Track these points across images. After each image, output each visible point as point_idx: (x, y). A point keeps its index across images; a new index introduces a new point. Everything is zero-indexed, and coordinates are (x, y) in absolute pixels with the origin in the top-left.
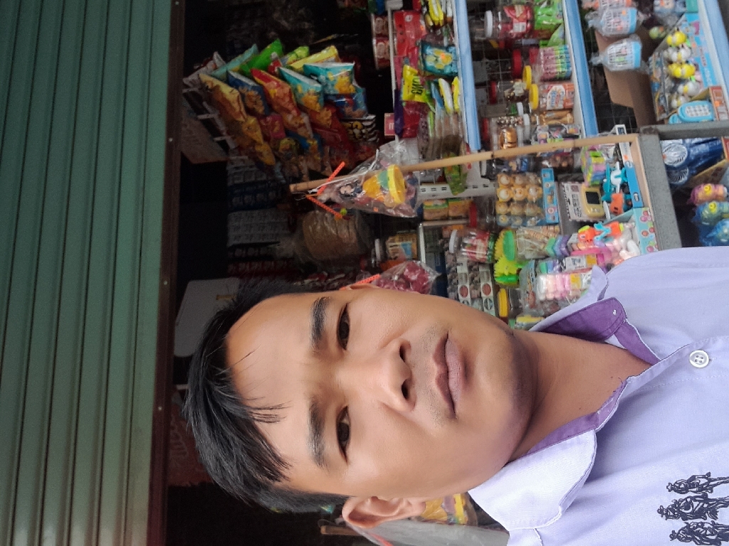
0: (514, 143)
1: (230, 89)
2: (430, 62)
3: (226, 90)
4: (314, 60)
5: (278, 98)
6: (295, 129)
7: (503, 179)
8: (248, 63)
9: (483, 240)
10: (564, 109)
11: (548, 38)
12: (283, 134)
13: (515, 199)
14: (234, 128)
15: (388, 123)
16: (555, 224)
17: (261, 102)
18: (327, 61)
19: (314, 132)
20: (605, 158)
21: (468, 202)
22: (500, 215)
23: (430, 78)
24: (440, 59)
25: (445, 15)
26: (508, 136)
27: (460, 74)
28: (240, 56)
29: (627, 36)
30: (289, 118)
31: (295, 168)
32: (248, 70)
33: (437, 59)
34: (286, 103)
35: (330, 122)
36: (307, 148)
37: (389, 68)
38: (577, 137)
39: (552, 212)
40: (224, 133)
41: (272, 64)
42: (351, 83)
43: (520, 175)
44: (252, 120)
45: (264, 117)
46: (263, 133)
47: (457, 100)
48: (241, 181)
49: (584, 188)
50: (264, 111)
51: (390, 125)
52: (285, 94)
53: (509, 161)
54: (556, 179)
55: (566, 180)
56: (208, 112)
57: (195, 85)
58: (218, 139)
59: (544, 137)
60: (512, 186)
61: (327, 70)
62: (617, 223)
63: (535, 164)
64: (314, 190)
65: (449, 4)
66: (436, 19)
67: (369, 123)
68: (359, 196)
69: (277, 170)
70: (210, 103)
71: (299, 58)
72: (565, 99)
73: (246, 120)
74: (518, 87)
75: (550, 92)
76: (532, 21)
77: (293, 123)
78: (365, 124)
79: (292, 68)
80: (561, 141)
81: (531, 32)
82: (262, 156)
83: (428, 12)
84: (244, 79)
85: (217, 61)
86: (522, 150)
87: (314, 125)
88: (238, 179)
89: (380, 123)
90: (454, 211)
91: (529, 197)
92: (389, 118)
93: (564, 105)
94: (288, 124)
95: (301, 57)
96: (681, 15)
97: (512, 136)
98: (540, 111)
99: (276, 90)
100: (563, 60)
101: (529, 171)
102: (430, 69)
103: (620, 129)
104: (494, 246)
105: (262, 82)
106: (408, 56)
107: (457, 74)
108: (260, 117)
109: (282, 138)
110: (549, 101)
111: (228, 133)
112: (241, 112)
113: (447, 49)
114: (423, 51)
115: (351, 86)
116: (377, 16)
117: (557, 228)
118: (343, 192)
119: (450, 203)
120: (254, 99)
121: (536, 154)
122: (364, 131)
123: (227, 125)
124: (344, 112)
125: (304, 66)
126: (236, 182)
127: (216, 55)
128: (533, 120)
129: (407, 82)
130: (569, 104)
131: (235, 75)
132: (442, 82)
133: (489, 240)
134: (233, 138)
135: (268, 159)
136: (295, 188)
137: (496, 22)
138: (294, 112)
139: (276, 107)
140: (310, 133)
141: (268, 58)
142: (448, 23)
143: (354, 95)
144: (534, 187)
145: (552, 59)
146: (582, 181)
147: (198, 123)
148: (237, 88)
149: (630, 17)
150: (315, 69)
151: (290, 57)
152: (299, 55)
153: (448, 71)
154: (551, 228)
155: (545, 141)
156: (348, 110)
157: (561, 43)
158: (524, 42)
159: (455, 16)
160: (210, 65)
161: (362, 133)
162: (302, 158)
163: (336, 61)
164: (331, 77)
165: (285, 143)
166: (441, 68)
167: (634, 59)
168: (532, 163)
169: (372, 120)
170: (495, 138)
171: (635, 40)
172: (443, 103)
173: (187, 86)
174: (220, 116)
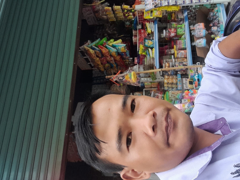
0: (169, 67)
1: (92, 50)
2: (146, 44)
3: (91, 51)
4: (115, 43)
5: (105, 53)
6: (110, 61)
7: (166, 77)
8: (98, 43)
9: (161, 94)
10: (184, 58)
11: (181, 38)
12: (107, 63)
13: (169, 82)
14: (93, 61)
15: (135, 60)
16: (180, 90)
17: (100, 54)
18: (119, 43)
19: (115, 62)
20: (194, 72)
21: (157, 83)
22: (165, 87)
23: (147, 48)
24: (149, 43)
25: (151, 31)
26: (167, 64)
27: (155, 47)
28: (95, 42)
29: (202, 38)
30: (108, 58)
31: (110, 72)
32: (97, 45)
33: (148, 43)
34: (107, 54)
35: (119, 60)
36: (113, 67)
37: (137, 45)
38: (187, 65)
39: (180, 87)
40: (91, 62)
41: (104, 44)
42: (125, 49)
43: (171, 76)
44: (98, 59)
45: (101, 58)
46: (101, 62)
47: (153, 54)
48: (96, 76)
49: (188, 80)
50: (101, 56)
51: (136, 61)
52: (107, 52)
53: (168, 72)
54: (181, 77)
55: (184, 77)
56: (86, 56)
57: (83, 49)
58: (89, 63)
59: (177, 65)
60: (169, 79)
61: (119, 46)
62: (195, 90)
63: (176, 73)
64: (112, 78)
65: (153, 28)
66: (149, 32)
67: (131, 60)
68: (124, 80)
69: (105, 73)
70: (87, 53)
71: (111, 42)
72: (184, 55)
73: (96, 59)
74: (173, 51)
75: (180, 53)
76: (176, 33)
77: (109, 60)
78: (129, 60)
79: (109, 45)
80: (182, 66)
81: (176, 36)
82: (101, 69)
83: (147, 30)
84: (96, 48)
85: (89, 42)
86: (171, 68)
87: (115, 60)
88: (96, 75)
89: (133, 60)
90: (153, 85)
91: (173, 82)
92: (136, 59)
93: (184, 56)
94: (108, 60)
95: (112, 42)
96: (219, 32)
97: (168, 65)
98: (177, 58)
99: (104, 51)
100: (184, 44)
101: (174, 75)
102: (146, 46)
103: (198, 64)
104: (164, 96)
105: (101, 49)
106: (142, 42)
107: (154, 47)
108: (100, 58)
109: (106, 64)
110: (180, 55)
111: (92, 62)
112: (95, 57)
113: (151, 40)
114: (145, 41)
115: (125, 50)
116: (134, 30)
117: (181, 91)
118: (120, 79)
119: (152, 83)
120: (98, 53)
121: (175, 70)
122: (129, 62)
123: (91, 60)
124: (123, 57)
125: (112, 45)
126: (95, 76)
127: (89, 41)
128: (176, 60)
129: (140, 49)
130: (185, 56)
131: (94, 47)
132: (150, 49)
133: (163, 94)
134: (93, 63)
135: (102, 69)
136: (107, 77)
137: (166, 33)
138: (109, 57)
139: (104, 55)
140: (114, 62)
141: (103, 42)
142: (152, 33)
143: (126, 52)
144: (175, 79)
145: (181, 43)
146: (188, 78)
147: (83, 59)
148: (94, 50)
149: (204, 32)
150: (115, 45)
151: (109, 42)
152: (111, 41)
153: (151, 46)
154: (179, 91)
155: (178, 66)
156: (124, 56)
157: (184, 39)
158: (175, 38)
159: (154, 31)
160: (87, 44)
161: (128, 63)
162: (112, 69)
163: (121, 43)
164: (119, 48)
165: (107, 65)
166: (150, 45)
167: (204, 44)
168: (175, 73)
169: (131, 59)
170: (164, 65)
171: (204, 39)
172: (149, 55)
173: (81, 49)
174: (89, 57)
